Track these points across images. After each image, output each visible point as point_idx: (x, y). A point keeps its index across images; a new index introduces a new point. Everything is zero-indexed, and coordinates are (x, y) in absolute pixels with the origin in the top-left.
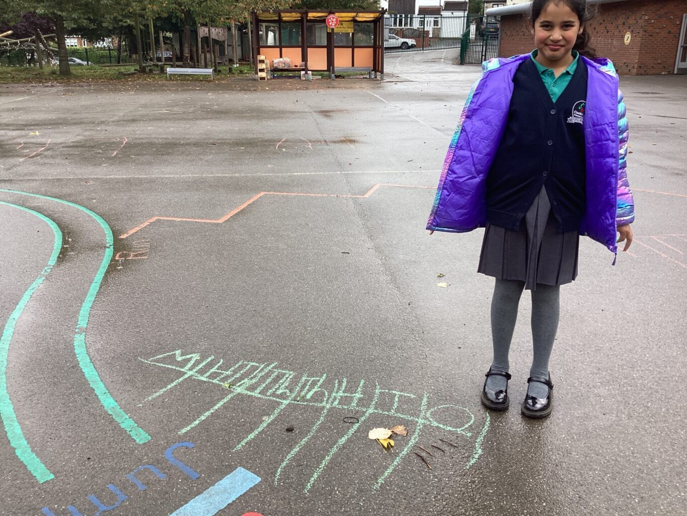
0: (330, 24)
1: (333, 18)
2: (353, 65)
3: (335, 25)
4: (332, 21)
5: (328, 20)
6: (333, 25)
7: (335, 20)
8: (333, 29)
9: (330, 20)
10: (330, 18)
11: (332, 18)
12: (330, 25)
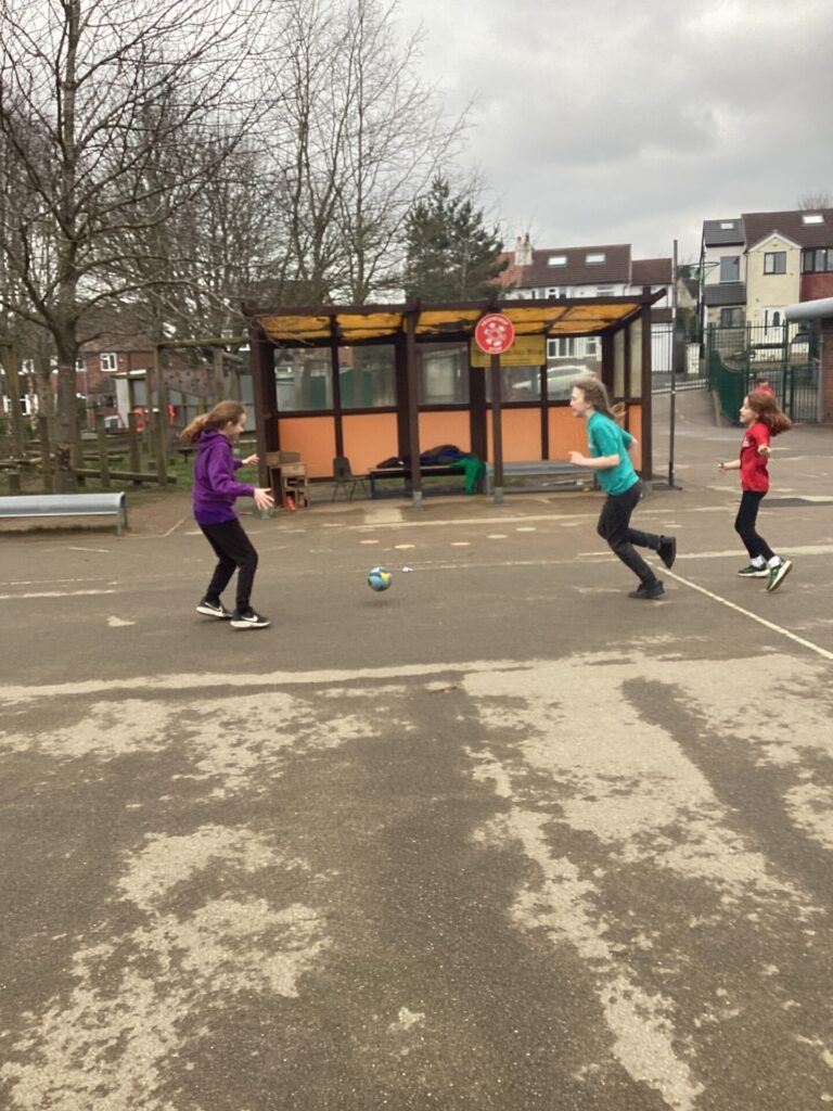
0: (489, 341)
1: (498, 324)
2: (545, 455)
3: (504, 345)
4: (495, 334)
5: (482, 329)
6: (498, 343)
7: (502, 329)
8: (498, 355)
9: (486, 332)
10: (487, 326)
11: (492, 325)
12: (487, 346)
